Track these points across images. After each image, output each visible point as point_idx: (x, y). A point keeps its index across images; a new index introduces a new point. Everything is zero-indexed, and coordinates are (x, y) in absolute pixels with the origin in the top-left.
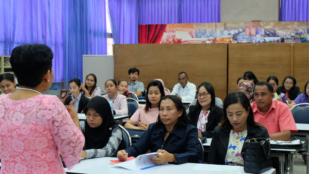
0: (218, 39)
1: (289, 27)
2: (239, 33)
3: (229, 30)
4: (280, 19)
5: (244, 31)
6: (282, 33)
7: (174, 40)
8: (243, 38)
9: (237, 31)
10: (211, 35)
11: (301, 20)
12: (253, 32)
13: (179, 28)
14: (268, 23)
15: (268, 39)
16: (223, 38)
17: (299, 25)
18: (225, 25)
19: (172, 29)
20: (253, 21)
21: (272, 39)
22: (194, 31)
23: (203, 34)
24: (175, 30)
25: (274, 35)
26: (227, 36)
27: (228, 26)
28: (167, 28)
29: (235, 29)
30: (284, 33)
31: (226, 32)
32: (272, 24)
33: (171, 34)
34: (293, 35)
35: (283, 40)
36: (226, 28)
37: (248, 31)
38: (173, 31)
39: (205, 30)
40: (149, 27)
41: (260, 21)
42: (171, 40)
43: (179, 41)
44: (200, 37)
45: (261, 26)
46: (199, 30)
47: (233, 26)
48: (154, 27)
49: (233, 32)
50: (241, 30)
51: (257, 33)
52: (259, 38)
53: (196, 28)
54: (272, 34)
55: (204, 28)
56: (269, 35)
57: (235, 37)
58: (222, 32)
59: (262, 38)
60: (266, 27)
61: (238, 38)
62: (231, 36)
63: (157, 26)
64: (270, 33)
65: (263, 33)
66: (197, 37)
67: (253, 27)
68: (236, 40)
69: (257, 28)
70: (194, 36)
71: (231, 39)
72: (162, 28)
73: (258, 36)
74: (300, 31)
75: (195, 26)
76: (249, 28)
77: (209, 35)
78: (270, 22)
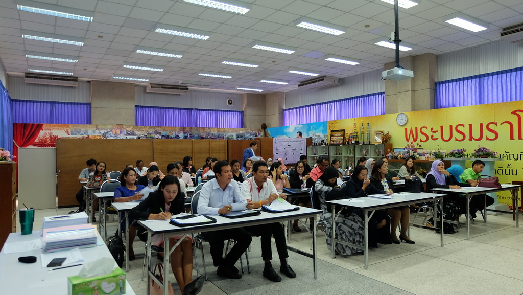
0: (90, 136)
1: (143, 129)
2: (108, 132)
3: (100, 130)
4: (137, 124)
5: (111, 131)
6: (138, 133)
7: (51, 137)
8: (111, 136)
9: (106, 131)
10: (85, 133)
11: (152, 125)
12: (118, 132)
13: (55, 128)
14: (129, 126)
15: (129, 137)
16: (95, 136)
17: (149, 129)
18: (96, 126)
19: (49, 128)
20: (117, 125)
21: (131, 137)
22: (70, 130)
23: (78, 133)
24: (51, 128)
25: (133, 134)
26: (98, 135)
27: (99, 127)
28: (44, 127)
29: (105, 129)
30: (140, 133)
31: (97, 132)
32: (132, 127)
33: (48, 132)
34: (146, 134)
35: (139, 138)
36: (97, 129)
37: (114, 131)
38: (50, 130)
39: (80, 130)
40: (25, 126)
41: (122, 125)
42: (47, 137)
43: (56, 137)
44: (76, 135)
45: (124, 128)
46: (75, 129)
47: (103, 127)
48: (31, 125)
49: (102, 132)
50: (109, 131)
51: (121, 133)
52: (122, 136)
53: (71, 128)
54: (132, 133)
55: (79, 128)
56: (129, 135)
57: (104, 135)
58: (94, 131)
59: (125, 136)
60: (128, 129)
61: (106, 135)
62: (101, 134)
63: (33, 125)
64: (130, 133)
65: (125, 133)
66: (72, 134)
67: (118, 128)
68: (106, 137)
69: (121, 129)
70: (70, 134)
71: (102, 137)
72: (39, 127)
74: (150, 132)
75: (71, 126)
76: (115, 129)
77: (83, 133)
78: (130, 126)
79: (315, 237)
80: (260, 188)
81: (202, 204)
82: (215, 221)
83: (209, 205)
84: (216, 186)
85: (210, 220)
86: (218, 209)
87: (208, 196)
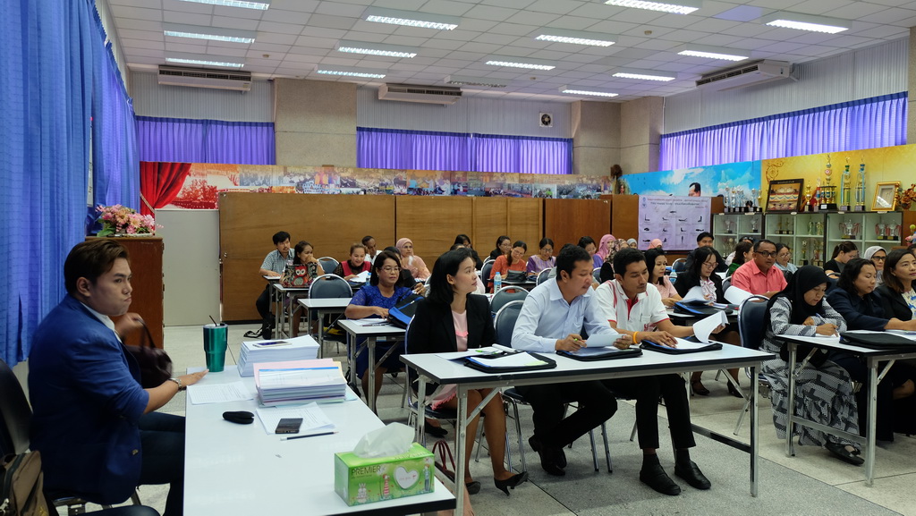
0: (274, 187)
1: (373, 176)
2: (306, 180)
3: (291, 177)
4: (359, 165)
5: (312, 178)
6: (362, 182)
7: (204, 188)
8: (312, 188)
9: (302, 179)
10: (264, 182)
11: (388, 167)
12: (325, 180)
13: (212, 171)
14: (345, 169)
15: (345, 190)
16: (283, 187)
17: (384, 174)
18: (285, 168)
19: (201, 171)
20: (323, 166)
21: (350, 190)
22: (238, 176)
23: (253, 181)
24: (205, 172)
25: (353, 185)
26: (288, 185)
27: (289, 170)
28: (192, 169)
29: (301, 175)
30: (366, 183)
31: (287, 179)
32: (350, 170)
33: (199, 178)
34: (377, 185)
35: (364, 192)
36: (286, 173)
37: (317, 178)
38: (203, 175)
39: (256, 175)
40: (160, 167)
41: (333, 166)
42: (198, 188)
43: (213, 190)
44: (248, 185)
45: (335, 173)
46: (246, 174)
47: (297, 170)
48: (169, 166)
49: (296, 179)
50: (308, 177)
51: (330, 182)
52: (332, 189)
53: (240, 171)
54: (350, 183)
55: (254, 172)
56: (346, 186)
57: (299, 186)
58: (280, 179)
59: (337, 188)
60: (343, 175)
61: (304, 187)
62: (294, 185)
63: (173, 165)
64: (348, 182)
65: (339, 183)
66: (242, 184)
67: (325, 173)
68: (302, 190)
69: (330, 175)
70: (238, 183)
71: (294, 189)
72: (184, 169)
73: (332, 186)
74: (386, 181)
75: (239, 168)
76: (319, 175)
77: (261, 182)
78: (347, 169)
79: (756, 408)
80: (632, 302)
81: (523, 330)
82: (552, 364)
83: (537, 333)
84: (557, 295)
85: (542, 363)
86: (555, 340)
87: (537, 316)
